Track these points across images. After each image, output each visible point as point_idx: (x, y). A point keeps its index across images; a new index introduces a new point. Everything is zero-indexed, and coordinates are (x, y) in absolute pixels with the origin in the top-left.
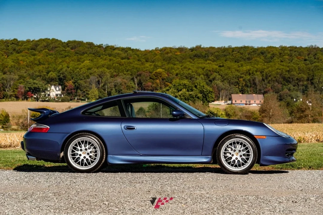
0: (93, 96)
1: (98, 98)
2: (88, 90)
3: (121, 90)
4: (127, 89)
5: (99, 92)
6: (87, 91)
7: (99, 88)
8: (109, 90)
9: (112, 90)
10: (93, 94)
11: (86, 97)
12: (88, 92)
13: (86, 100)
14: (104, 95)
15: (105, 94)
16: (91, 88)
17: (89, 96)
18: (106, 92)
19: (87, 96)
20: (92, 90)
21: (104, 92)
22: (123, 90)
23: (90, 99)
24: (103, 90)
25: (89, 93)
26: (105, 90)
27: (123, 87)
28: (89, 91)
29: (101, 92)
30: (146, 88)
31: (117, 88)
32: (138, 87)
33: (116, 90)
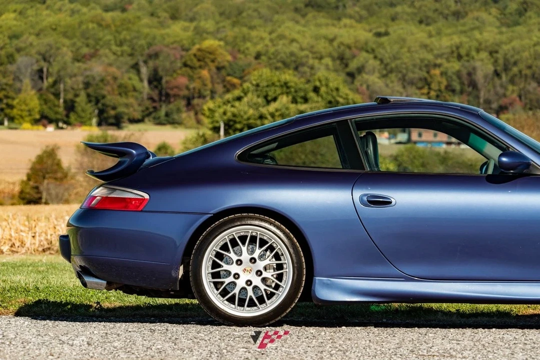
0: (25, 113)
1: (38, 117)
2: (11, 94)
3: (104, 97)
4: (120, 94)
5: (43, 102)
6: (7, 97)
7: (40, 90)
8: (70, 96)
9: (76, 96)
10: (23, 107)
11: (6, 115)
12: (10, 101)
13: (6, 123)
14: (56, 109)
15: (58, 106)
16: (19, 91)
17: (15, 112)
18: (62, 101)
19: (8, 111)
20: (22, 96)
21: (56, 103)
22: (109, 97)
23: (16, 121)
24: (52, 97)
25: (15, 102)
26: (57, 95)
27: (109, 88)
28: (13, 99)
29: (46, 101)
30: (171, 92)
31: (90, 90)
32: (152, 89)
33: (88, 96)
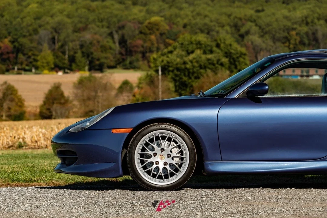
0: (45, 65)
1: (53, 66)
2: (36, 53)
3: (92, 53)
4: (102, 51)
5: (55, 57)
6: (34, 55)
7: (53, 50)
8: (72, 53)
9: (76, 53)
10: (44, 61)
11: (34, 66)
12: (36, 57)
13: (33, 70)
14: (64, 61)
15: (65, 59)
16: (41, 51)
17: (39, 64)
18: (67, 56)
19: (34, 63)
20: (43, 54)
21: (63, 57)
22: (95, 53)
23: (40, 69)
24: (60, 54)
26: (64, 53)
27: (95, 48)
28: (37, 56)
29: (57, 57)
30: (132, 49)
31: (84, 50)
32: (121, 48)
33: (83, 53)
